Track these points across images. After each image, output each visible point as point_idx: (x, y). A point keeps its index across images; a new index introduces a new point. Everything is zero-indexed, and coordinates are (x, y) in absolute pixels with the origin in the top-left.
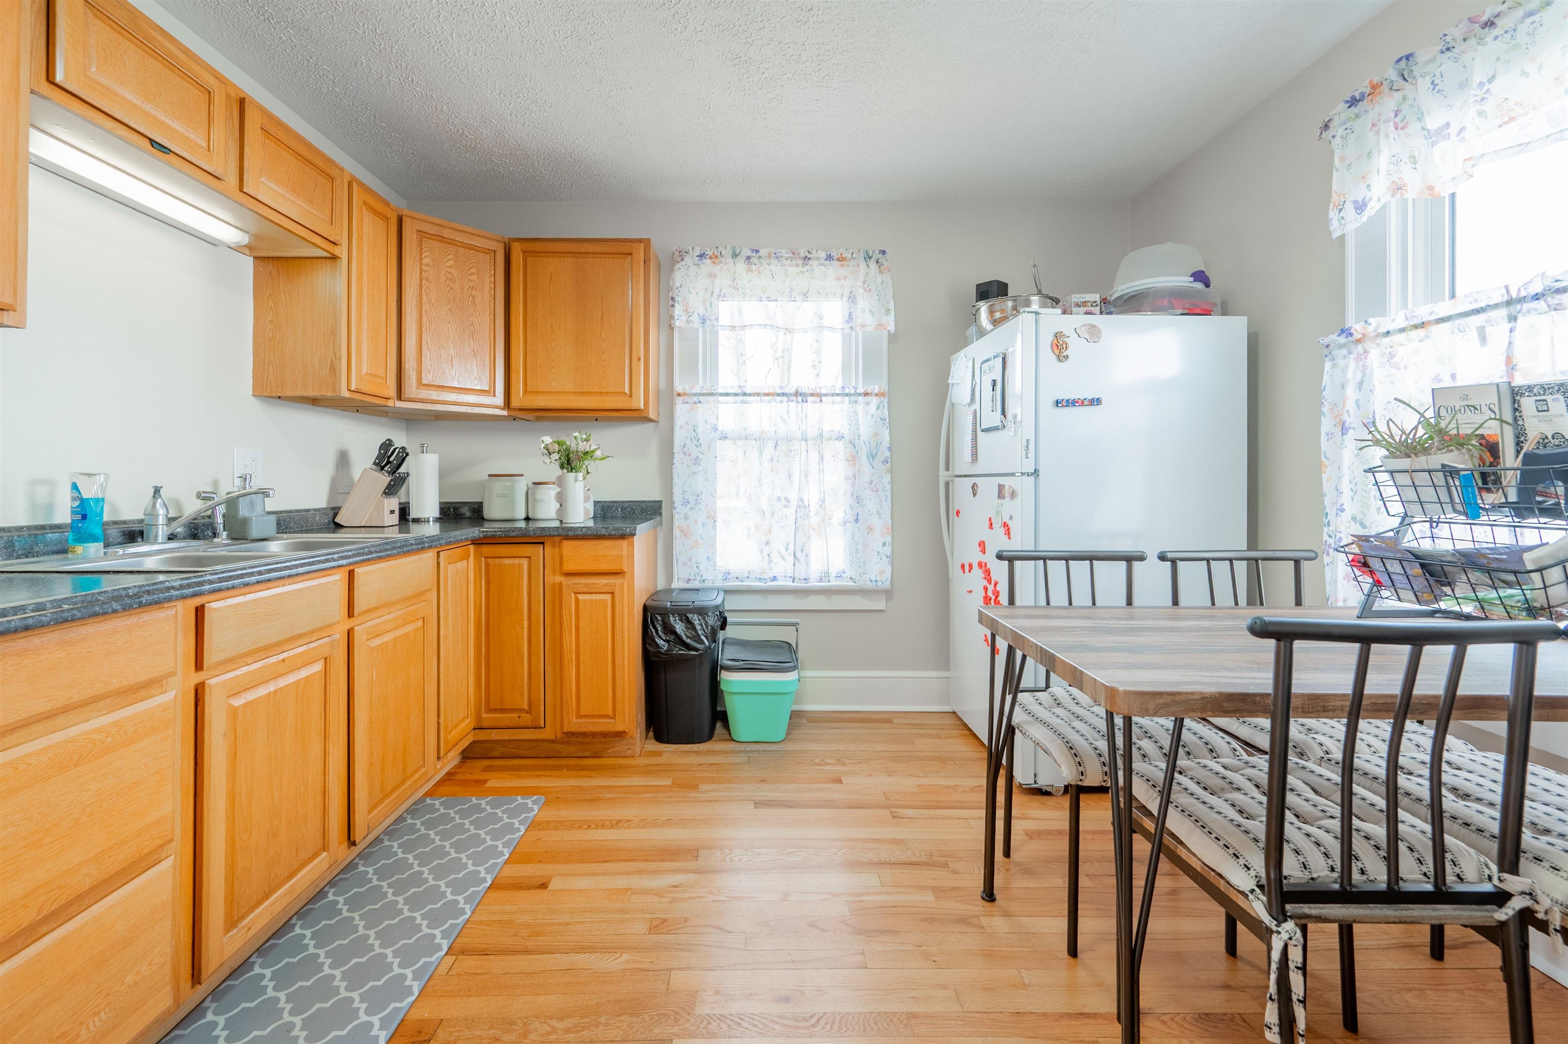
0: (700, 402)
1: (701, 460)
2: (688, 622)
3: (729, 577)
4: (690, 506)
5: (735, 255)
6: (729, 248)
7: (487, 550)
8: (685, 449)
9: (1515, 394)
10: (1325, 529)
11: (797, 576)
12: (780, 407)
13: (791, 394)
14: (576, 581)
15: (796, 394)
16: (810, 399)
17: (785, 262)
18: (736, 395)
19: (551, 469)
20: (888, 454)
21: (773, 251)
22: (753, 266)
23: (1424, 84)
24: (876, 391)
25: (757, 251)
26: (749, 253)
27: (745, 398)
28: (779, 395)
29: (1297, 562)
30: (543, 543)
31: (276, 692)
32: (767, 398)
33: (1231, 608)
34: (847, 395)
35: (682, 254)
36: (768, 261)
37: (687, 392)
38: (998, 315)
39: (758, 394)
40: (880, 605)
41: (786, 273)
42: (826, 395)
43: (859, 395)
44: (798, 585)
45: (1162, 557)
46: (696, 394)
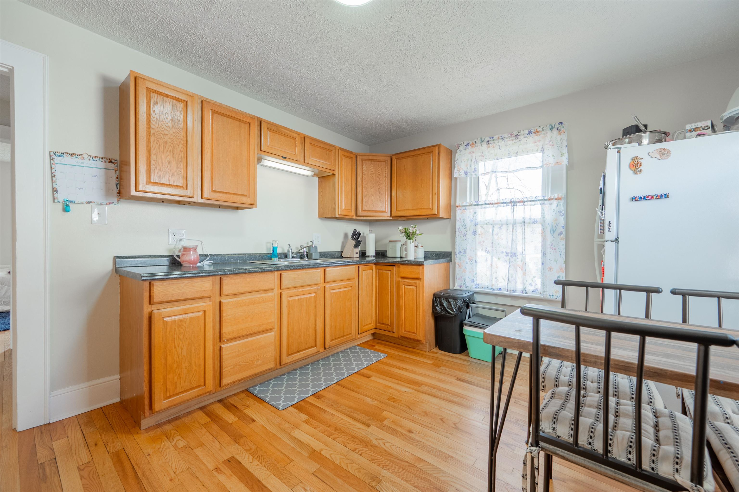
0: (466, 209)
1: (466, 234)
2: (449, 302)
3: (478, 286)
5: (482, 142)
6: (479, 139)
7: (379, 267)
8: (460, 230)
12: (502, 209)
13: (508, 203)
14: (404, 281)
15: (511, 202)
16: (518, 204)
17: (506, 140)
18: (482, 205)
19: (403, 239)
20: (563, 230)
21: (500, 135)
22: (490, 145)
24: (556, 197)
25: (493, 137)
26: (489, 139)
27: (486, 206)
28: (502, 203)
30: (395, 266)
31: (300, 299)
32: (496, 205)
34: (539, 200)
35: (458, 147)
36: (498, 141)
37: (460, 205)
39: (492, 204)
41: (507, 145)
42: (527, 201)
43: (546, 200)
44: (510, 294)
46: (464, 206)
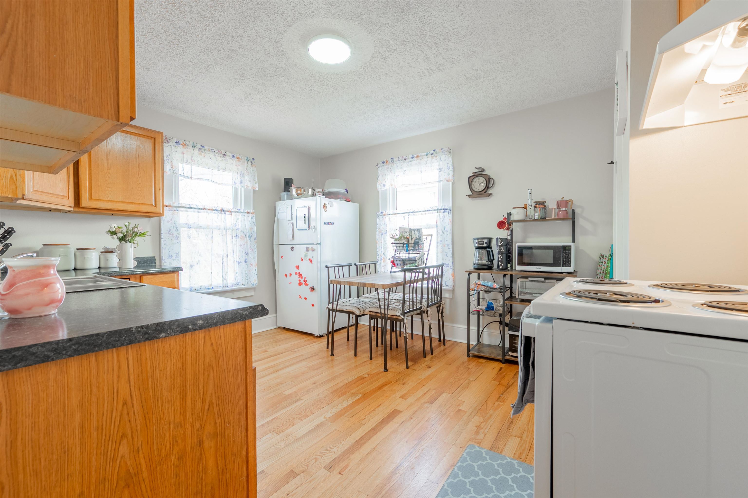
0: (178, 210)
1: (178, 237)
3: (192, 289)
4: (172, 258)
5: (194, 146)
6: (191, 142)
8: (170, 232)
9: (411, 230)
10: (377, 256)
11: (224, 286)
12: (214, 215)
13: (219, 210)
15: (222, 210)
16: (227, 213)
17: (216, 154)
18: (195, 208)
19: (115, 243)
20: (256, 236)
21: (210, 148)
22: (202, 153)
23: (395, 165)
24: (251, 212)
25: (203, 147)
26: (200, 147)
27: (199, 210)
28: (214, 210)
29: (375, 264)
32: (209, 211)
33: (369, 274)
34: (241, 212)
36: (209, 152)
37: (171, 205)
38: (299, 192)
39: (204, 209)
40: (252, 293)
41: (216, 159)
42: (233, 212)
43: (246, 213)
44: (225, 289)
45: (355, 265)
46: (176, 207)
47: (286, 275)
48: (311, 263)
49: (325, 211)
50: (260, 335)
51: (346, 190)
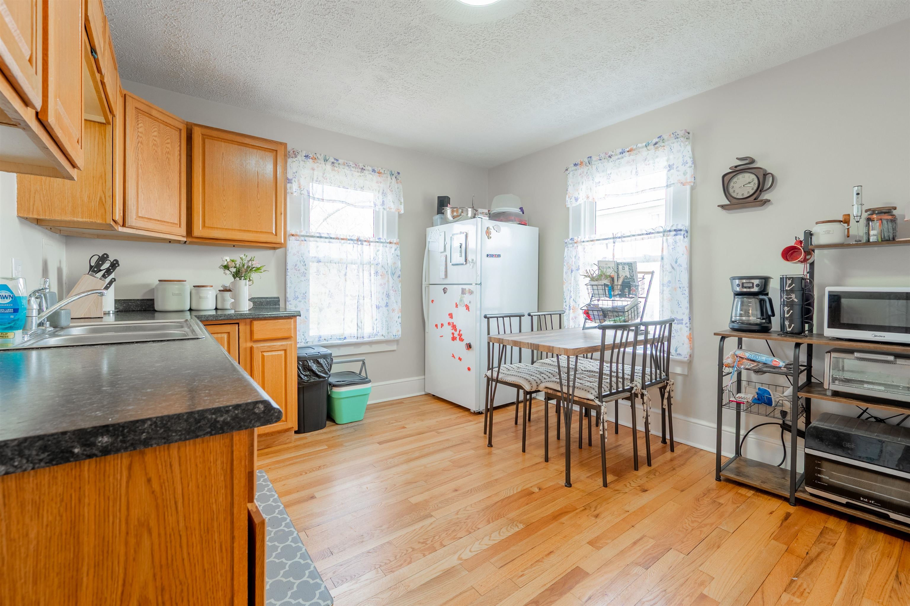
0: (306, 240)
1: (305, 273)
2: (318, 363)
3: (321, 339)
4: (298, 300)
5: (326, 160)
6: (322, 155)
8: (296, 267)
9: (618, 264)
10: (564, 304)
11: (359, 336)
12: (349, 246)
13: (355, 240)
14: (262, 345)
15: (358, 240)
16: (365, 243)
17: (352, 169)
18: (326, 238)
20: (400, 273)
21: (346, 162)
22: (335, 168)
23: (594, 167)
24: (395, 242)
25: (337, 160)
26: (333, 160)
27: (331, 240)
28: (349, 240)
29: (560, 315)
30: (238, 324)
32: (343, 241)
33: (550, 330)
34: (382, 242)
35: (295, 154)
36: (343, 167)
37: (298, 234)
38: (455, 214)
39: (337, 238)
40: (394, 347)
41: (352, 175)
42: (372, 242)
43: (388, 243)
44: (359, 340)
45: (529, 315)
46: (303, 236)
47: (436, 326)
48: (467, 310)
49: (489, 238)
50: (402, 403)
51: (521, 209)
